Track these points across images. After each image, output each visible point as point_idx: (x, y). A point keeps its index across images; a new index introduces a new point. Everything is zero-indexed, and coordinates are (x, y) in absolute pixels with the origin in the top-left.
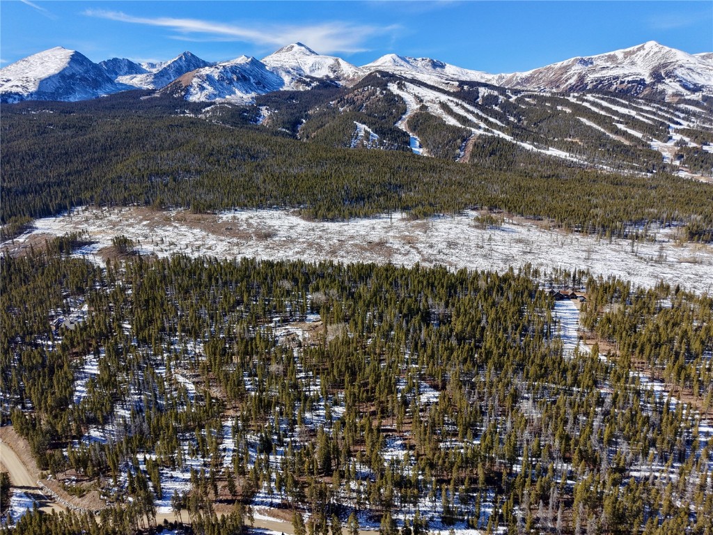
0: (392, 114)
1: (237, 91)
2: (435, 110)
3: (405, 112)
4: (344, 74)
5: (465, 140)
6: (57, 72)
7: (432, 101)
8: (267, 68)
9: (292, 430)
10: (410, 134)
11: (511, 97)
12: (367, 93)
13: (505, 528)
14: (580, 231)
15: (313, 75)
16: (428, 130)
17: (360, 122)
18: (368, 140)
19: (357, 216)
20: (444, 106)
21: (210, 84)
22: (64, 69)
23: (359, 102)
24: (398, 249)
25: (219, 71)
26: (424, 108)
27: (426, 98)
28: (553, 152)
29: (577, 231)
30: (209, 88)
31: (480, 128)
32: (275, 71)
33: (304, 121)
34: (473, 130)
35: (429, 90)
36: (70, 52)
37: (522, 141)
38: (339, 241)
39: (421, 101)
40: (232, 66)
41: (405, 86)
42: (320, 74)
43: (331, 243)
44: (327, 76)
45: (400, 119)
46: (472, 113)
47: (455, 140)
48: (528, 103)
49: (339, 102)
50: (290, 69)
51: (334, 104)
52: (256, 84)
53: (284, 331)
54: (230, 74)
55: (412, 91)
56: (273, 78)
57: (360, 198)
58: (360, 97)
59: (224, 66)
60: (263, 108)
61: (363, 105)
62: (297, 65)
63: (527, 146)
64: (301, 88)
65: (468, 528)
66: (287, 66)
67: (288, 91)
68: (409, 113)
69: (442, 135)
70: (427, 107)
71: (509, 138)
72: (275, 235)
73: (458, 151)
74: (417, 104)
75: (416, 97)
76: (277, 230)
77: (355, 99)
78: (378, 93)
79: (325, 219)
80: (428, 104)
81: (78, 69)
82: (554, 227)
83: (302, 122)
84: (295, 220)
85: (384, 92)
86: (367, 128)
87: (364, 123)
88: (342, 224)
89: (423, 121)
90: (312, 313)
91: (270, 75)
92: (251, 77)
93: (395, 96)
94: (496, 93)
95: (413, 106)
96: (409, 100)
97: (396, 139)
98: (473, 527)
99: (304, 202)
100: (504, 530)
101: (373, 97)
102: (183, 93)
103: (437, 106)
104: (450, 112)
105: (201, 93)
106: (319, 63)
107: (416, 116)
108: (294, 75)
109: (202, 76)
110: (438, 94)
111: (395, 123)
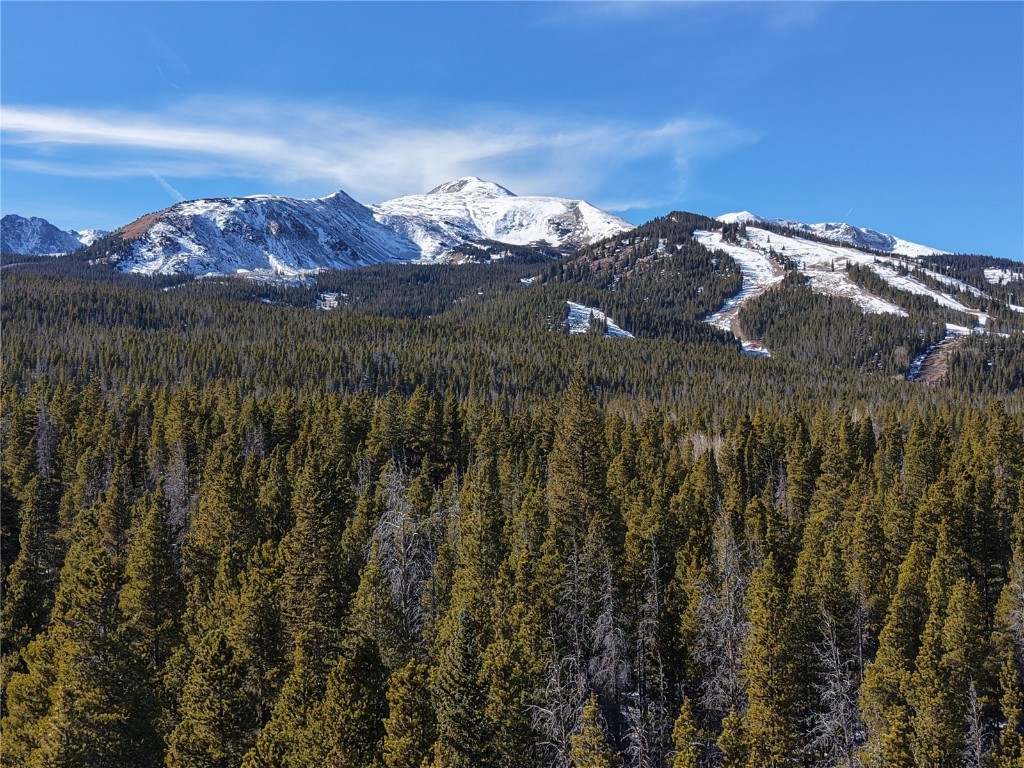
0: (695, 294)
1: (272, 260)
3: (737, 289)
5: (922, 349)
7: (828, 267)
8: (377, 218)
12: (629, 250)
15: (504, 239)
17: (582, 302)
20: (858, 274)
21: (198, 241)
25: (232, 209)
26: (797, 280)
30: (194, 247)
31: (975, 323)
32: (397, 225)
34: (950, 326)
39: (791, 266)
40: (270, 202)
41: (744, 235)
42: (523, 237)
45: (719, 308)
46: (952, 291)
49: (545, 279)
50: (441, 224)
51: (531, 284)
52: (333, 247)
54: (261, 218)
55: (763, 244)
56: (391, 243)
59: (247, 201)
61: (611, 280)
62: (463, 215)
66: (435, 218)
68: (748, 295)
70: (807, 279)
74: (776, 275)
75: (775, 256)
77: (593, 266)
78: (661, 248)
80: (809, 273)
85: (680, 247)
86: (600, 316)
91: (383, 234)
92: (320, 230)
93: (710, 250)
95: (762, 274)
96: (752, 265)
102: (115, 257)
103: (839, 276)
104: (880, 288)
105: (168, 258)
106: (524, 213)
107: (770, 296)
108: (449, 237)
109: (181, 219)
110: (842, 251)
111: (703, 316)
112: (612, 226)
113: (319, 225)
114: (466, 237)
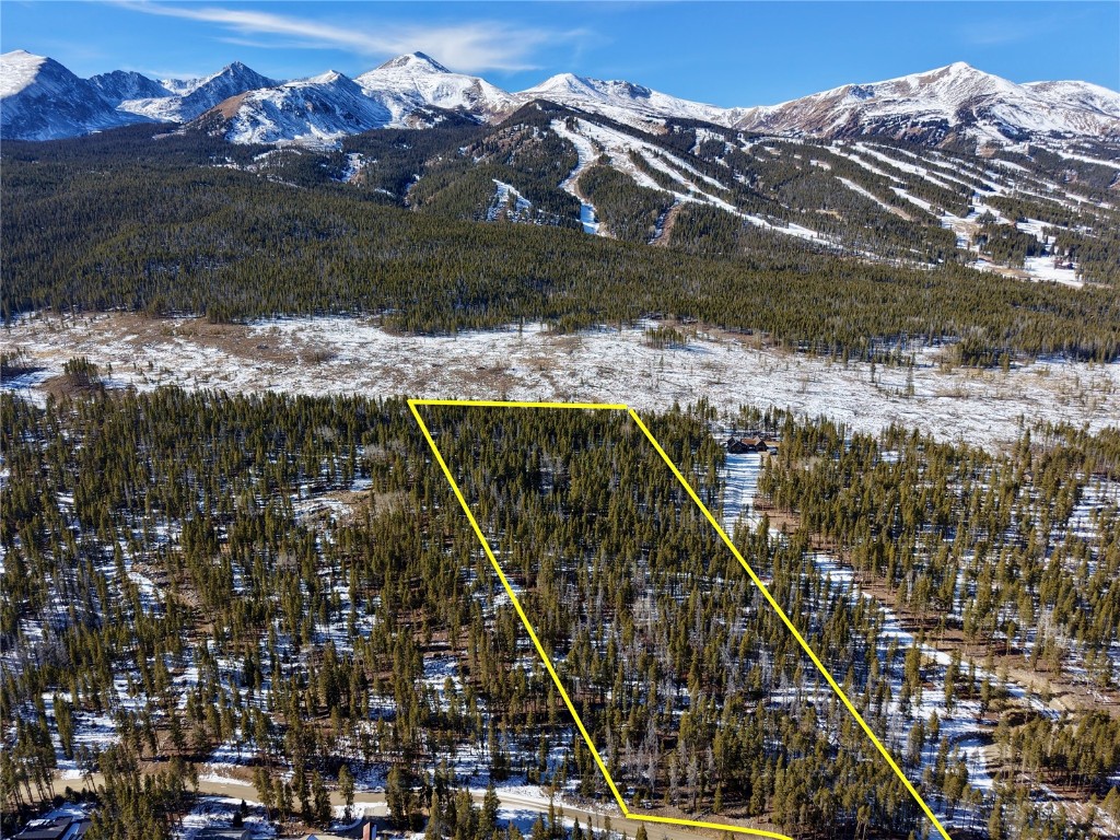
0: (555, 168)
1: (313, 129)
2: (623, 163)
3: (576, 165)
4: (487, 104)
5: (664, 210)
6: (15, 92)
7: (619, 150)
8: (364, 92)
9: (297, 651)
10: (582, 201)
11: (744, 145)
12: (518, 134)
13: (580, 782)
14: (805, 351)
15: (439, 104)
16: (610, 195)
17: (503, 181)
18: (514, 208)
19: (472, 327)
20: (636, 157)
21: (269, 116)
22: (28, 88)
23: (506, 148)
24: (521, 379)
25: (284, 95)
26: (605, 159)
27: (611, 145)
28: (795, 230)
29: (801, 351)
30: (267, 122)
31: (687, 192)
32: (376, 97)
33: (418, 178)
34: (677, 195)
35: (615, 132)
36: (39, 59)
37: (750, 214)
38: (434, 365)
39: (602, 149)
40: (305, 89)
41: (578, 126)
42: (449, 103)
43: (420, 368)
44: (461, 107)
45: (568, 176)
47: (650, 211)
48: (768, 155)
49: (474, 149)
50: (402, 95)
51: (466, 152)
52: (345, 118)
53: (313, 505)
54: (301, 100)
55: (588, 133)
56: (375, 109)
57: (481, 300)
58: (508, 140)
59: (291, 88)
60: (354, 156)
61: (511, 154)
62: (412, 88)
63: (757, 221)
64: (418, 125)
65: (526, 784)
66: (397, 90)
67: (396, 130)
68: (582, 168)
69: (629, 202)
70: (610, 159)
71: (730, 208)
72: (334, 357)
73: (652, 228)
74: (595, 154)
75: (594, 142)
76: (339, 349)
77: (500, 144)
78: (535, 135)
79: (420, 332)
80: (611, 154)
81: (52, 87)
82: (769, 344)
83: (415, 179)
84: (370, 333)
85: (545, 134)
86: (513, 190)
87: (509, 182)
88: (445, 339)
89: (603, 181)
90: (363, 477)
91: (369, 103)
92: (336, 106)
93: (561, 140)
94: (721, 138)
95: (589, 157)
96: (583, 147)
97: (557, 209)
98: (533, 782)
99: (389, 306)
100: (578, 785)
101: (528, 141)
102: (223, 130)
103: (625, 157)
104: (644, 166)
105: (254, 130)
106: (448, 86)
107: (593, 171)
108: (407, 104)
109: (255, 102)
110: (627, 138)
111: (559, 183)
112: (499, 96)
113: (335, 102)
114: (417, 104)
